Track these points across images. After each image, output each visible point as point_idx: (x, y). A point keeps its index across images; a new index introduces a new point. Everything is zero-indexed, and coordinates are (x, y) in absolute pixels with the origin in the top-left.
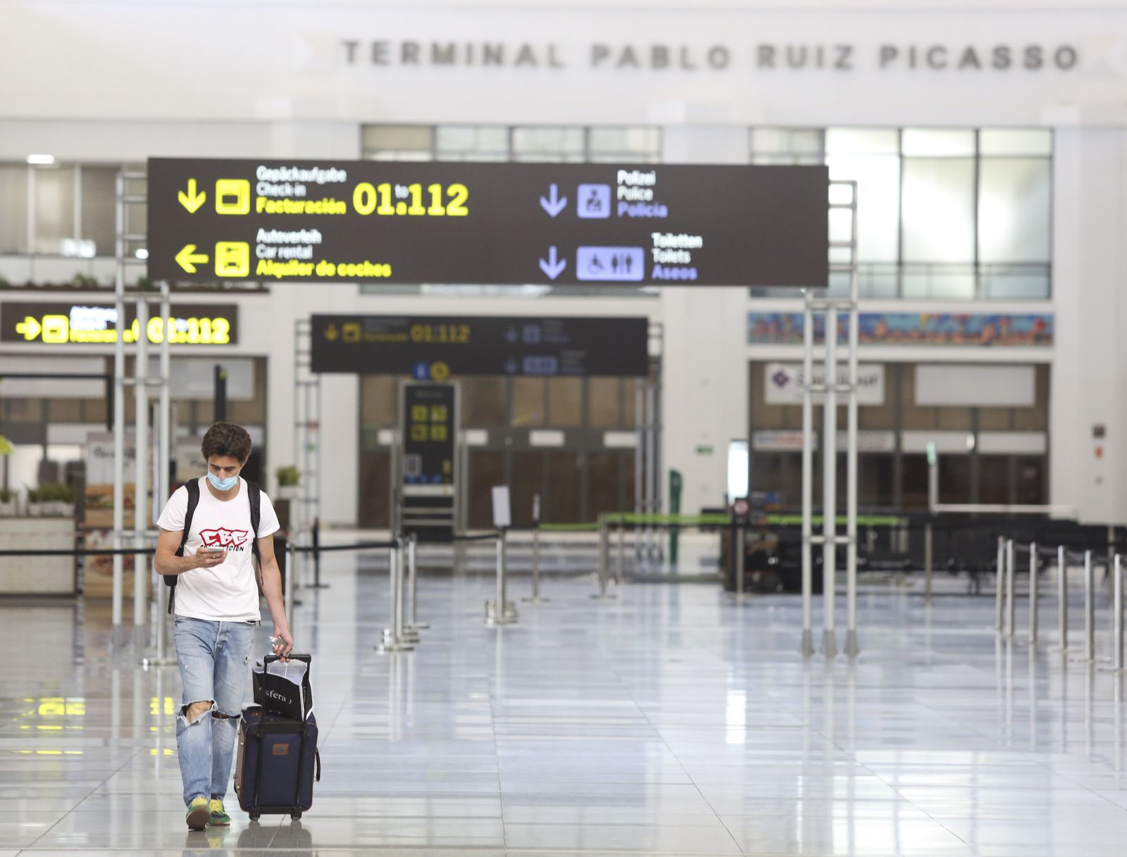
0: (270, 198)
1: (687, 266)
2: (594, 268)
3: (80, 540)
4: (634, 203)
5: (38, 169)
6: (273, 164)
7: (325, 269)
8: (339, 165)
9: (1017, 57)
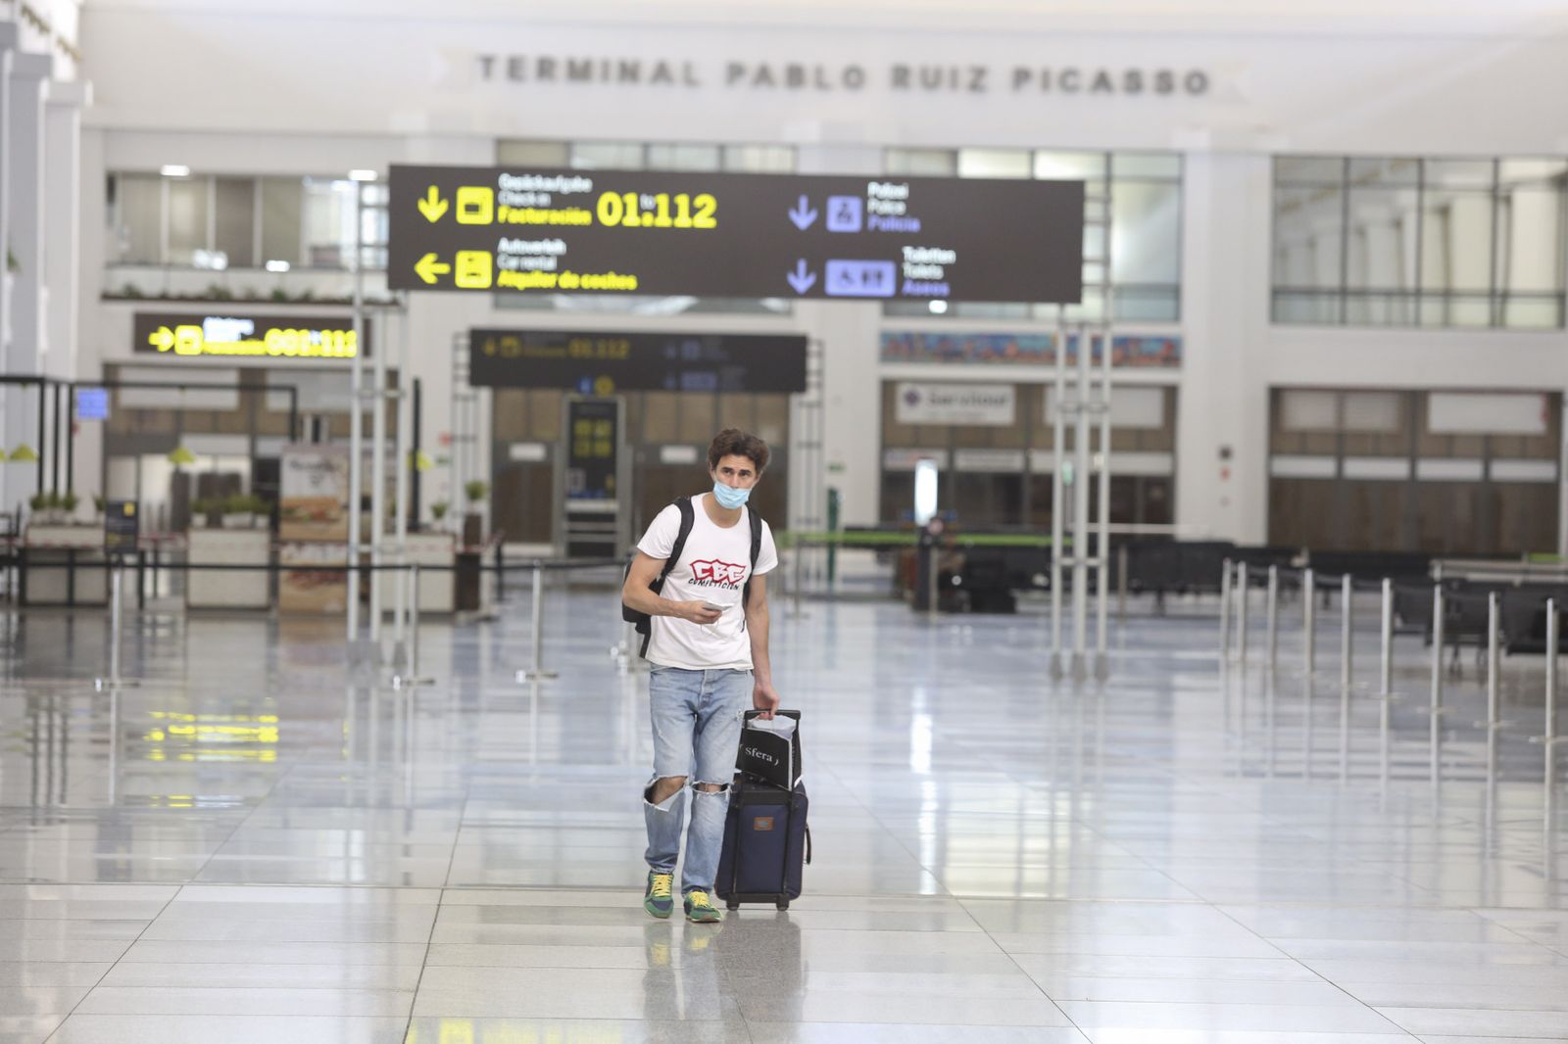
0: (513, 207)
1: (940, 281)
2: (844, 282)
3: (274, 554)
4: (885, 216)
5: (174, 181)
6: (517, 172)
7: (569, 280)
8: (584, 174)
9: (1149, 81)
